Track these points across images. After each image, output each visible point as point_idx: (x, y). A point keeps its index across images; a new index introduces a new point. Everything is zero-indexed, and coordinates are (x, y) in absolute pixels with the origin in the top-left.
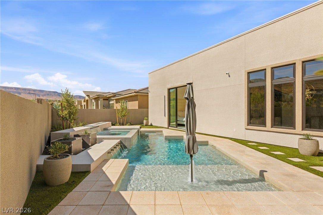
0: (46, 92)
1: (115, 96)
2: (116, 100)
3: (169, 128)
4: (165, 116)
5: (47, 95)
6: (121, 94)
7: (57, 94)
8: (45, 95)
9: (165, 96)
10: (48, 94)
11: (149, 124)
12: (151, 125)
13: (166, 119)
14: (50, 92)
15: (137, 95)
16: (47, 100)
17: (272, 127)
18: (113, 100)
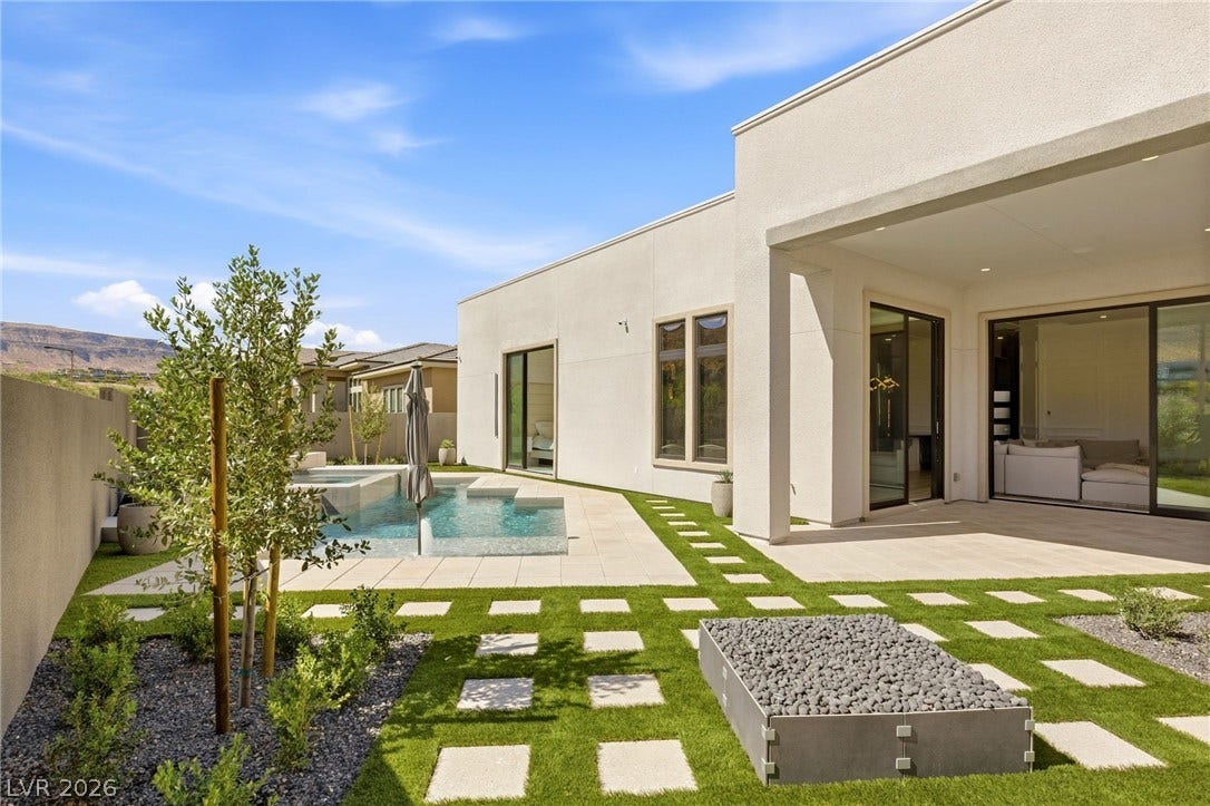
0: (116, 340)
1: (368, 367)
2: (369, 380)
3: (507, 470)
4: (497, 434)
5: (119, 354)
6: (386, 363)
7: (162, 350)
8: (109, 353)
9: (497, 376)
10: (124, 351)
11: (459, 461)
12: (464, 464)
13: (499, 443)
14: (131, 341)
15: (431, 368)
16: (120, 373)
17: (694, 460)
18: (360, 380)
